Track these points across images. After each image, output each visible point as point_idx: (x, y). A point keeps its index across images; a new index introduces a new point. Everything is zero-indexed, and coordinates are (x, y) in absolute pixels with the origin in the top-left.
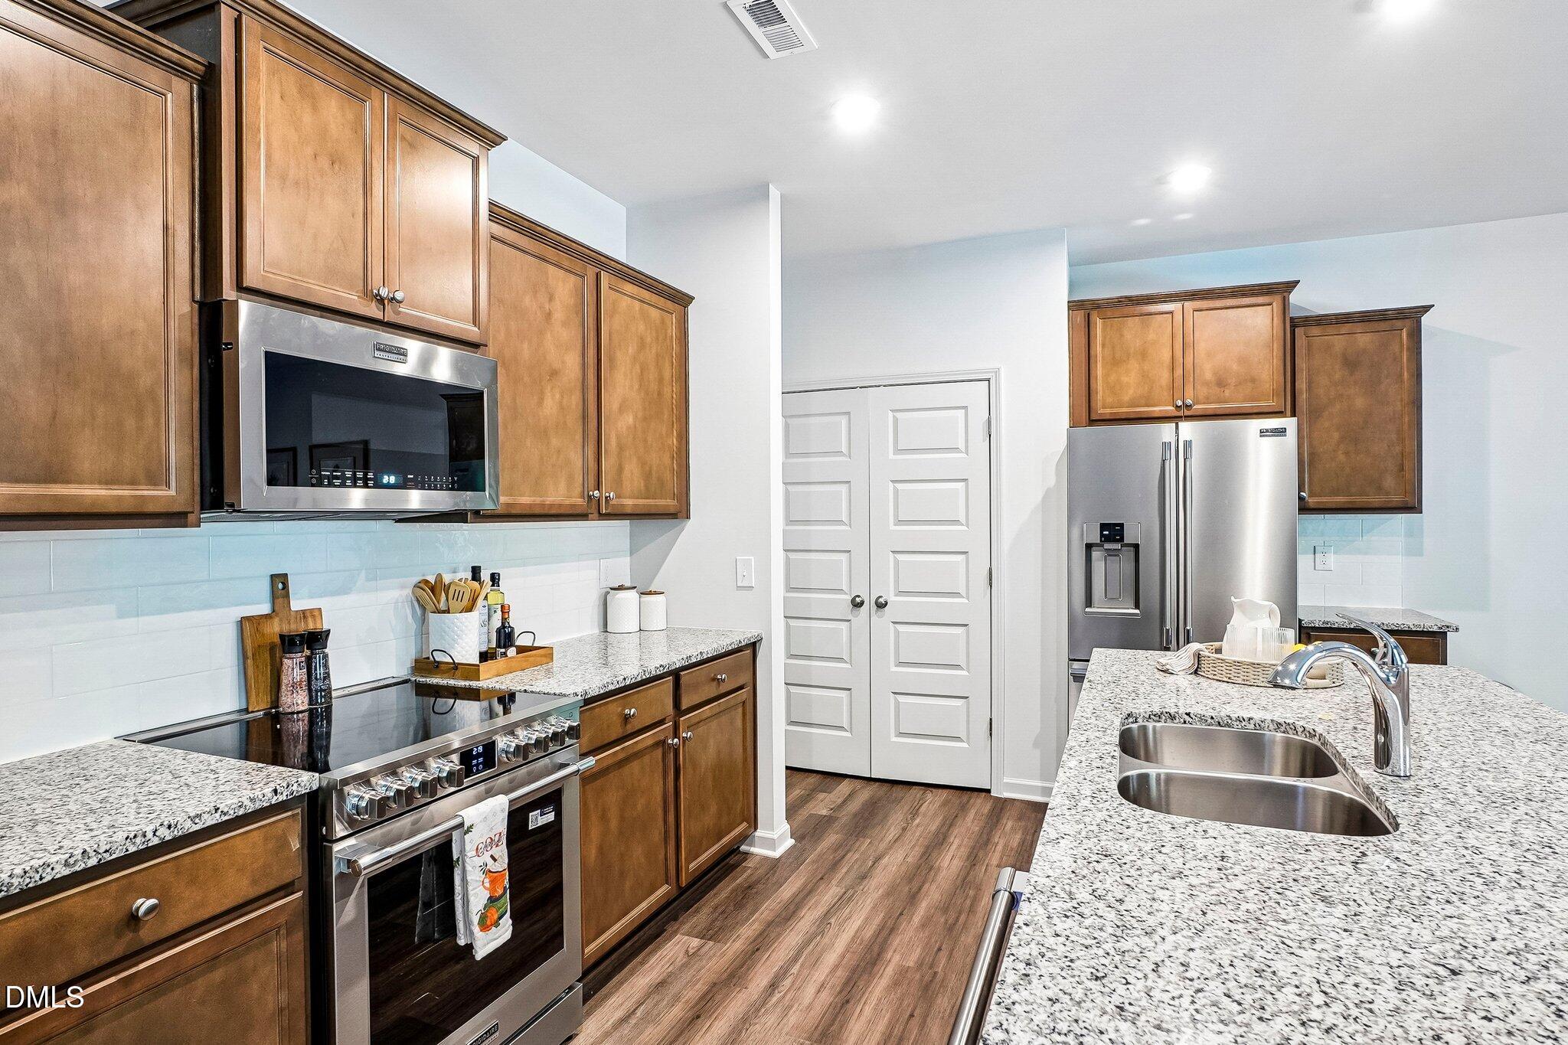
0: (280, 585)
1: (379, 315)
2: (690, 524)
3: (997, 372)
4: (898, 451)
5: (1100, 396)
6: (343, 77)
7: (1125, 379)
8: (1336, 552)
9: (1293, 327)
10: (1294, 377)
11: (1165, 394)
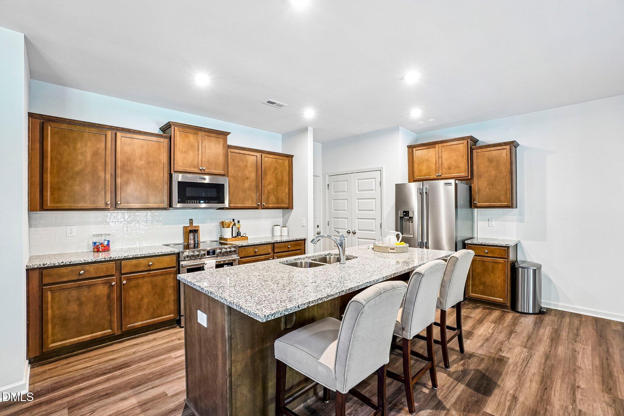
0: (191, 221)
1: (201, 172)
2: (293, 210)
3: (382, 168)
4: (359, 191)
5: (416, 174)
6: (193, 131)
7: (423, 168)
8: (495, 221)
9: (472, 150)
10: (472, 165)
11: (434, 172)
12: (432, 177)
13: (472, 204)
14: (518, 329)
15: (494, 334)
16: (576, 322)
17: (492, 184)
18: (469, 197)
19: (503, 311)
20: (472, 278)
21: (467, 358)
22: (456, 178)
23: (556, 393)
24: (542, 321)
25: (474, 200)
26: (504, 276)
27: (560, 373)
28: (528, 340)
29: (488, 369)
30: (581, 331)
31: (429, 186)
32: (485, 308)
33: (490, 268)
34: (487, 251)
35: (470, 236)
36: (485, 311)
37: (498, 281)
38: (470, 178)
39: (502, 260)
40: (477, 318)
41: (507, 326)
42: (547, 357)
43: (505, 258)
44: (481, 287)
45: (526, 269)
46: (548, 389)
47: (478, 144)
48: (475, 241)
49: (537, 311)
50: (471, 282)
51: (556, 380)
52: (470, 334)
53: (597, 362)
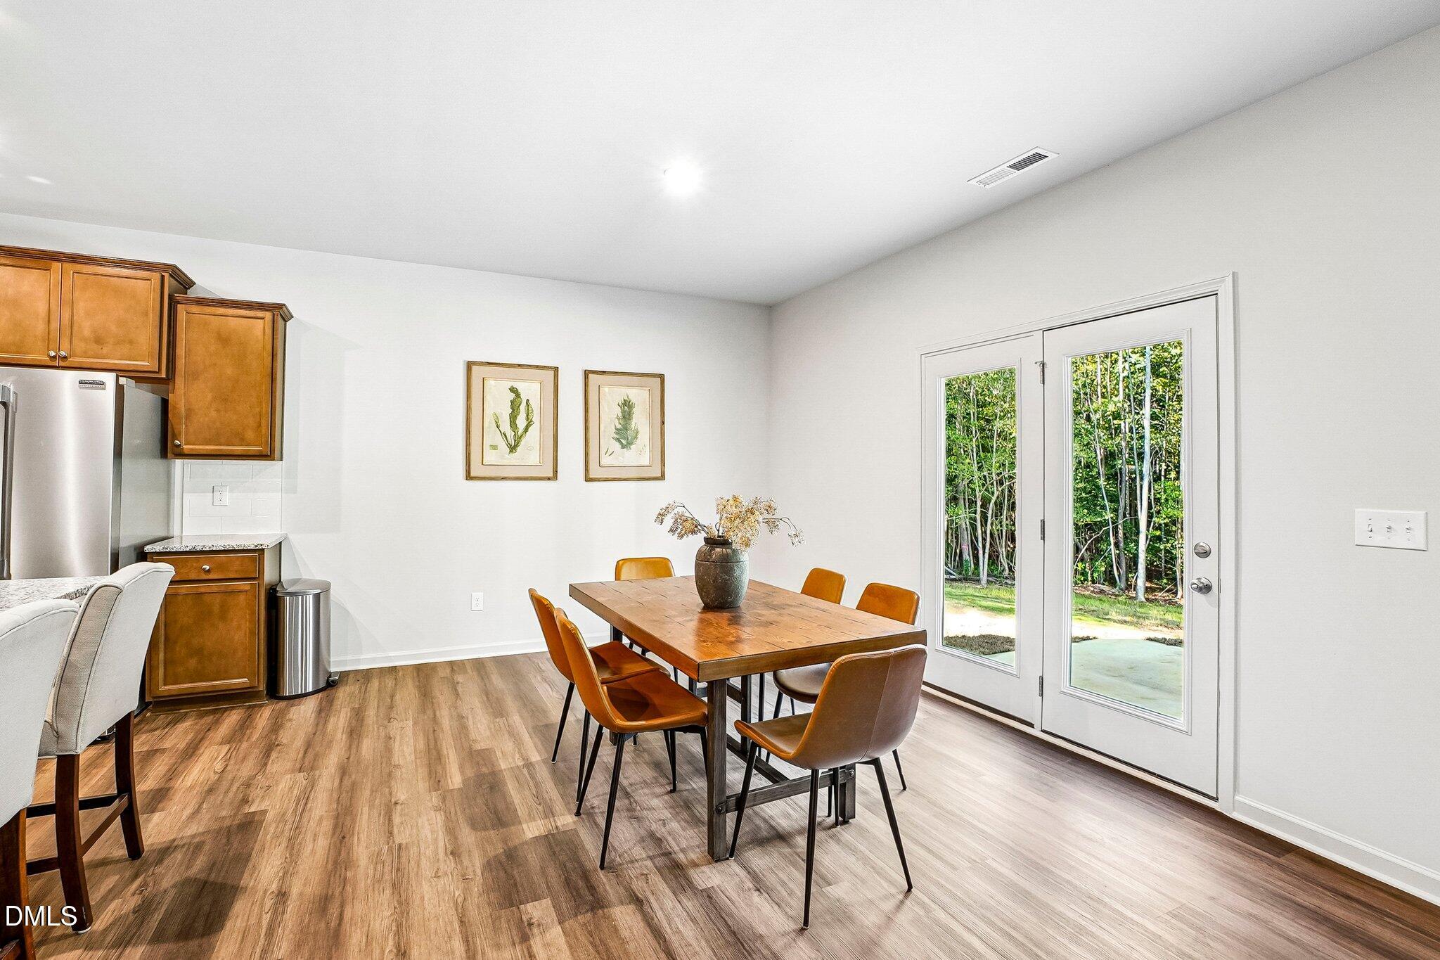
8: (231, 491)
9: (173, 303)
10: (172, 345)
11: (39, 343)
12: (29, 358)
13: (167, 447)
14: (284, 736)
15: (229, 768)
16: (390, 684)
17: (224, 399)
18: (160, 430)
19: (250, 707)
20: (165, 645)
21: (152, 864)
22: (120, 372)
23: (362, 835)
24: (331, 702)
25: (175, 437)
26: (250, 622)
27: (367, 793)
28: (305, 752)
29: (214, 864)
30: (398, 697)
31: (15, 383)
32: (201, 715)
33: (216, 609)
34: (208, 568)
35: (162, 534)
36: (203, 721)
37: (236, 637)
38: (164, 375)
39: (245, 585)
40: (182, 746)
41: (261, 737)
42: (344, 771)
43: (254, 579)
44: (192, 663)
45: (300, 597)
46: (348, 836)
47: (192, 293)
48: (175, 546)
49: (322, 684)
50: (161, 656)
51: (360, 809)
52: (160, 796)
53: (421, 745)
